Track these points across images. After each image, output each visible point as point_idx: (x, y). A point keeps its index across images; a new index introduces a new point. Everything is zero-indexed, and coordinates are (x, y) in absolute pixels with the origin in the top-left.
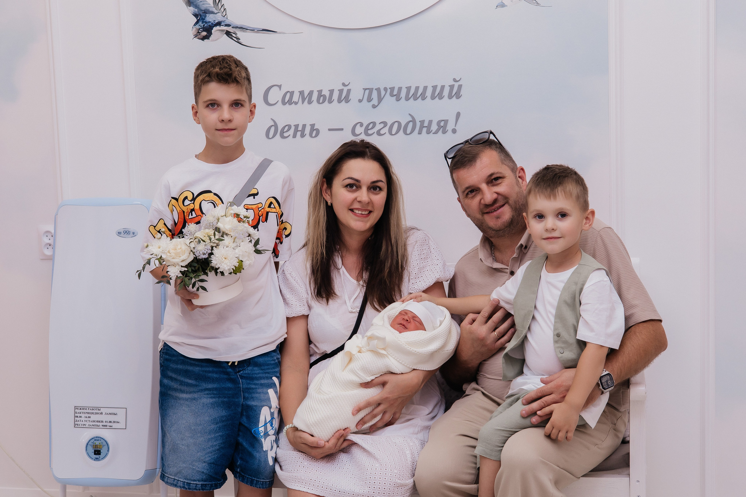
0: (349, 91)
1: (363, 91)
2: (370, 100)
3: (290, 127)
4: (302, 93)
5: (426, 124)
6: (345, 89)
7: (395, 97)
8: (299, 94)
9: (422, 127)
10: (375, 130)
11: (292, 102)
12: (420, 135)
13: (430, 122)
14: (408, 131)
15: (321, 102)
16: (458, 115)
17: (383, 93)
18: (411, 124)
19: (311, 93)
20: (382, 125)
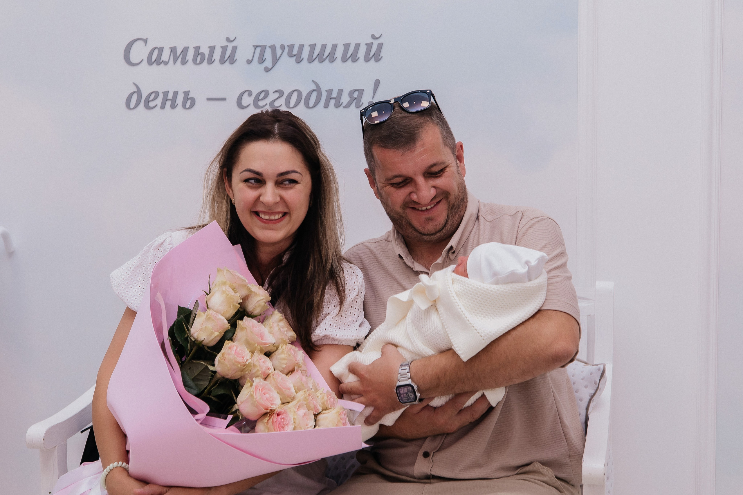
0: (235, 48)
1: (253, 49)
2: (261, 60)
3: (157, 94)
4: (173, 50)
5: (334, 95)
6: (230, 46)
7: (294, 58)
8: (169, 51)
9: (329, 98)
10: (268, 101)
11: (161, 61)
12: (326, 110)
13: (340, 92)
14: (311, 104)
15: (198, 62)
16: (377, 83)
17: (279, 52)
18: (314, 95)
19: (185, 50)
20: (277, 95)
